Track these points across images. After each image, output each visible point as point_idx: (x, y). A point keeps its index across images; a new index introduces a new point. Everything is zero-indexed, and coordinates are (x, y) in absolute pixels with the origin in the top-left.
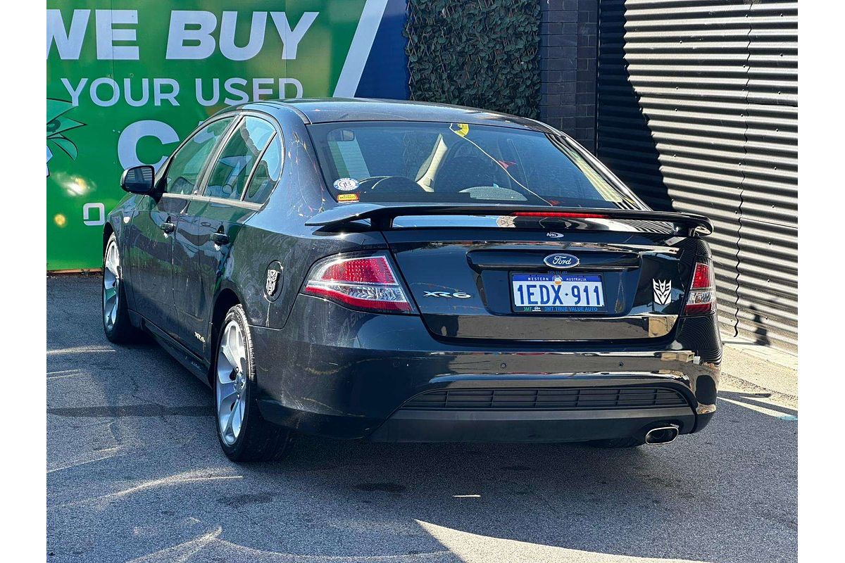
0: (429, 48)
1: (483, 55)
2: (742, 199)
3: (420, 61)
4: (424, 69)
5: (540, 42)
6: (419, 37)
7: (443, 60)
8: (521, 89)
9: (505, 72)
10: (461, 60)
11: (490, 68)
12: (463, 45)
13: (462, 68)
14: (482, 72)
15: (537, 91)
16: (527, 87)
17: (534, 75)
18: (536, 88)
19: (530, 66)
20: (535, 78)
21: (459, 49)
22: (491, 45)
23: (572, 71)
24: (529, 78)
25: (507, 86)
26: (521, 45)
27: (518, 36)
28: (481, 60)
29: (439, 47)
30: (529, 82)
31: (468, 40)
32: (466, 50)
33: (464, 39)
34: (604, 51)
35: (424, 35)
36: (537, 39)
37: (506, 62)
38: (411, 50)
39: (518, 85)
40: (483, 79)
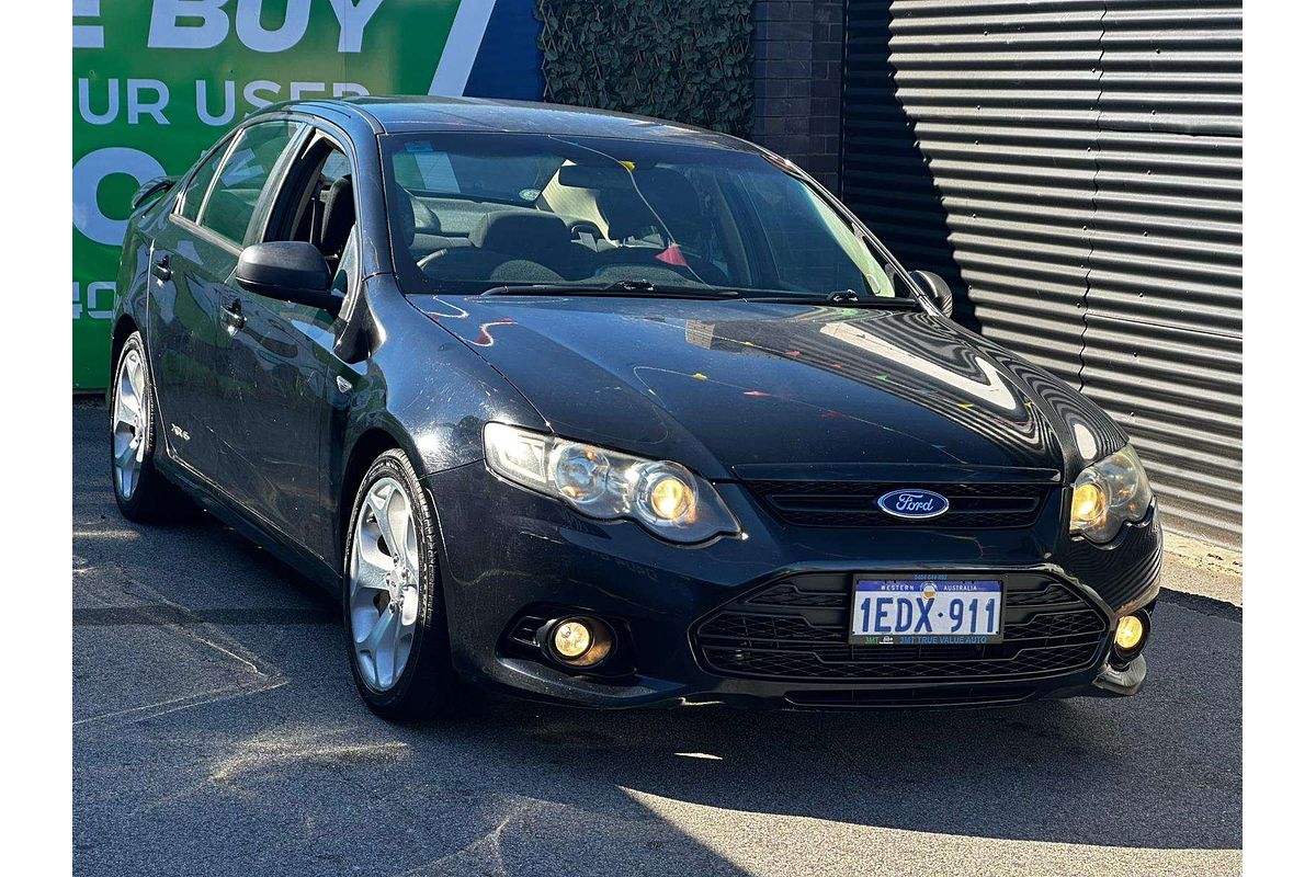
0: (576, 39)
1: (662, 51)
2: (1089, 283)
3: (562, 59)
4: (568, 73)
5: (754, 32)
6: (561, 21)
7: (598, 60)
8: (722, 109)
9: (697, 79)
10: (627, 59)
11: (674, 74)
12: (630, 35)
13: (628, 72)
14: (660, 79)
15: (748, 112)
16: (733, 105)
17: (743, 86)
18: (746, 107)
19: (738, 72)
20: (745, 91)
21: (624, 41)
22: (675, 36)
23: (804, 81)
24: (735, 90)
25: (700, 104)
26: (723, 37)
27: (718, 22)
28: (660, 60)
29: (592, 38)
30: (735, 98)
31: (638, 28)
32: (636, 43)
33: (632, 25)
34: (853, 49)
35: (567, 17)
36: (748, 28)
37: (699, 64)
38: (547, 42)
39: (717, 103)
40: (662, 91)
